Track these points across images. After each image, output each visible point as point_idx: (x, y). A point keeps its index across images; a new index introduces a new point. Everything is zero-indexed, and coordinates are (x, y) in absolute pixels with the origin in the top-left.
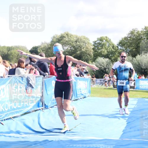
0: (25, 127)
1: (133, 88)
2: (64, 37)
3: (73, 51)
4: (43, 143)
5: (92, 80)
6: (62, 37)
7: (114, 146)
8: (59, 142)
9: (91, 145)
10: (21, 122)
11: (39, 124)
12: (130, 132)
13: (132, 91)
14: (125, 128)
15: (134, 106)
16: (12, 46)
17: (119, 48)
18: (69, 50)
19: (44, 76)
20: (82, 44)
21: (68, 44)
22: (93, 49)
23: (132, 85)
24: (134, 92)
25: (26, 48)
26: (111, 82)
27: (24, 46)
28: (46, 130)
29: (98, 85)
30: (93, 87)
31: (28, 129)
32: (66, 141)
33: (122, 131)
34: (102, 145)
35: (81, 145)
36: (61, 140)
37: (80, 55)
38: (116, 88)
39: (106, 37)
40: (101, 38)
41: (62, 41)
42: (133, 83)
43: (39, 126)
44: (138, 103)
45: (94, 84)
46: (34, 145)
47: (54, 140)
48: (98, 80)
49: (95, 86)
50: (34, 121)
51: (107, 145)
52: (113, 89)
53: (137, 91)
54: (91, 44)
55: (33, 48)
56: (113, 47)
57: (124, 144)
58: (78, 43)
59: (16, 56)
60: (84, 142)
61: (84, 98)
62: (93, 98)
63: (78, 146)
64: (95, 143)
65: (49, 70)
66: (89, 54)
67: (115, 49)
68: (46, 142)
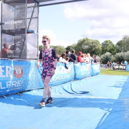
0: (64, 90)
1: (125, 70)
2: (85, 41)
3: (90, 49)
4: (73, 99)
5: (101, 65)
6: (84, 41)
7: (114, 103)
8: (82, 99)
9: (101, 102)
10: (62, 87)
11: (71, 89)
12: (123, 95)
13: (124, 71)
14: (121, 92)
15: (126, 80)
16: (56, 46)
17: (117, 46)
18: (88, 48)
19: (74, 62)
20: (95, 45)
21: (87, 45)
22: (102, 47)
23: (125, 68)
24: (126, 72)
25: (64, 47)
26: (112, 66)
27: (63, 46)
28: (75, 92)
29: (104, 68)
30: (101, 69)
31: (65, 92)
32: (87, 99)
33: (119, 94)
34: (107, 102)
35: (95, 102)
36: (84, 98)
37: (94, 51)
38: (114, 70)
39: (109, 40)
40: (106, 41)
41: (83, 43)
42: (125, 67)
43: (71, 90)
44: (128, 79)
45: (102, 67)
46: (68, 100)
47: (80, 98)
48: (104, 65)
49: (102, 68)
50: (68, 87)
51: (110, 102)
52: (113, 70)
53: (127, 72)
54: (100, 44)
55: (68, 47)
56: (113, 46)
57: (120, 102)
58: (93, 44)
59: (58, 51)
60: (97, 100)
61: (97, 75)
62: (101, 75)
63: (93, 102)
64: (103, 101)
65: (77, 59)
66: (99, 50)
67: (114, 47)
68: (76, 99)
